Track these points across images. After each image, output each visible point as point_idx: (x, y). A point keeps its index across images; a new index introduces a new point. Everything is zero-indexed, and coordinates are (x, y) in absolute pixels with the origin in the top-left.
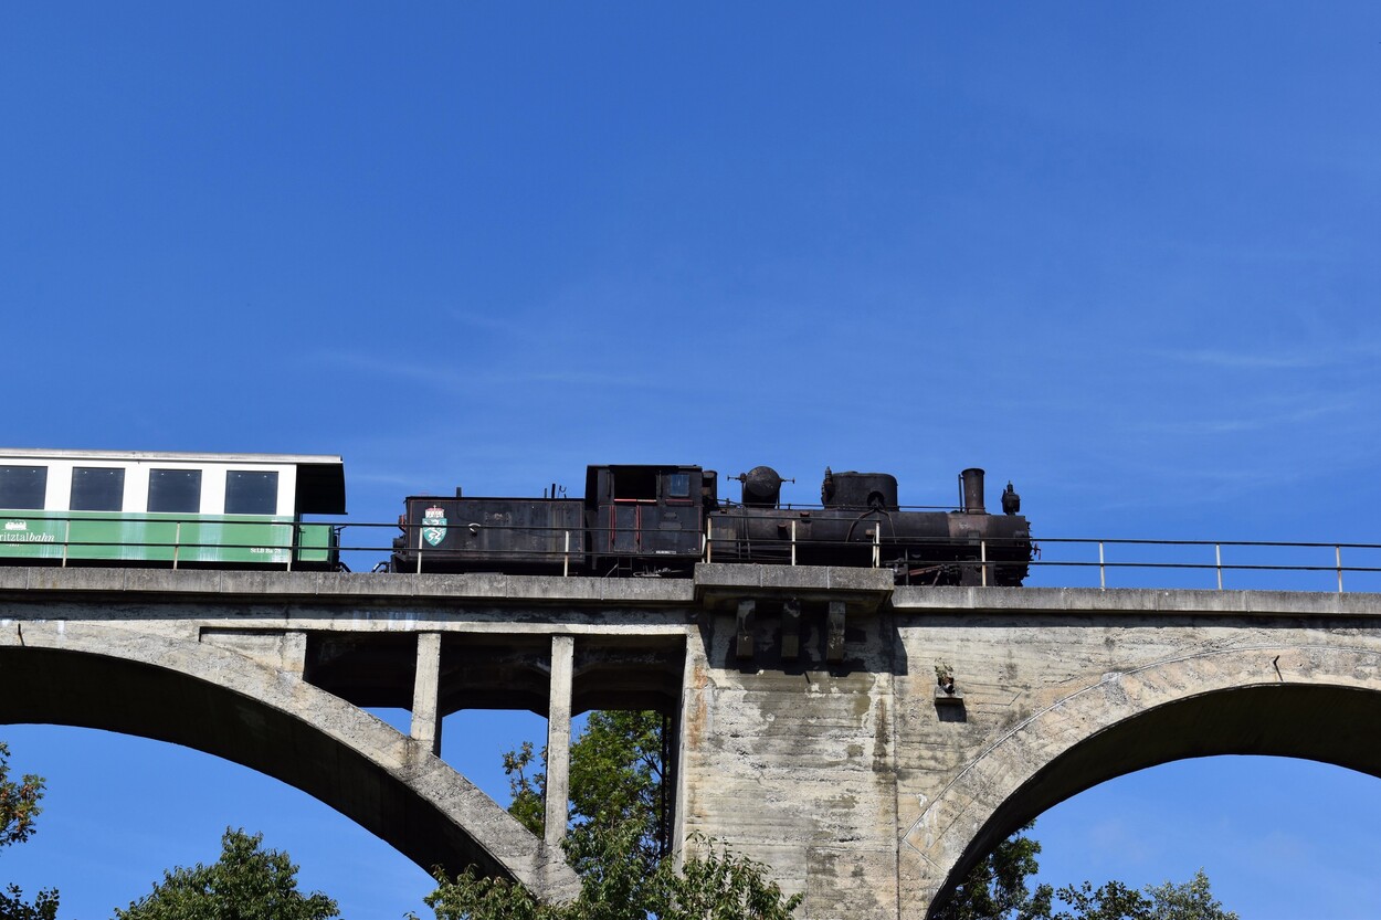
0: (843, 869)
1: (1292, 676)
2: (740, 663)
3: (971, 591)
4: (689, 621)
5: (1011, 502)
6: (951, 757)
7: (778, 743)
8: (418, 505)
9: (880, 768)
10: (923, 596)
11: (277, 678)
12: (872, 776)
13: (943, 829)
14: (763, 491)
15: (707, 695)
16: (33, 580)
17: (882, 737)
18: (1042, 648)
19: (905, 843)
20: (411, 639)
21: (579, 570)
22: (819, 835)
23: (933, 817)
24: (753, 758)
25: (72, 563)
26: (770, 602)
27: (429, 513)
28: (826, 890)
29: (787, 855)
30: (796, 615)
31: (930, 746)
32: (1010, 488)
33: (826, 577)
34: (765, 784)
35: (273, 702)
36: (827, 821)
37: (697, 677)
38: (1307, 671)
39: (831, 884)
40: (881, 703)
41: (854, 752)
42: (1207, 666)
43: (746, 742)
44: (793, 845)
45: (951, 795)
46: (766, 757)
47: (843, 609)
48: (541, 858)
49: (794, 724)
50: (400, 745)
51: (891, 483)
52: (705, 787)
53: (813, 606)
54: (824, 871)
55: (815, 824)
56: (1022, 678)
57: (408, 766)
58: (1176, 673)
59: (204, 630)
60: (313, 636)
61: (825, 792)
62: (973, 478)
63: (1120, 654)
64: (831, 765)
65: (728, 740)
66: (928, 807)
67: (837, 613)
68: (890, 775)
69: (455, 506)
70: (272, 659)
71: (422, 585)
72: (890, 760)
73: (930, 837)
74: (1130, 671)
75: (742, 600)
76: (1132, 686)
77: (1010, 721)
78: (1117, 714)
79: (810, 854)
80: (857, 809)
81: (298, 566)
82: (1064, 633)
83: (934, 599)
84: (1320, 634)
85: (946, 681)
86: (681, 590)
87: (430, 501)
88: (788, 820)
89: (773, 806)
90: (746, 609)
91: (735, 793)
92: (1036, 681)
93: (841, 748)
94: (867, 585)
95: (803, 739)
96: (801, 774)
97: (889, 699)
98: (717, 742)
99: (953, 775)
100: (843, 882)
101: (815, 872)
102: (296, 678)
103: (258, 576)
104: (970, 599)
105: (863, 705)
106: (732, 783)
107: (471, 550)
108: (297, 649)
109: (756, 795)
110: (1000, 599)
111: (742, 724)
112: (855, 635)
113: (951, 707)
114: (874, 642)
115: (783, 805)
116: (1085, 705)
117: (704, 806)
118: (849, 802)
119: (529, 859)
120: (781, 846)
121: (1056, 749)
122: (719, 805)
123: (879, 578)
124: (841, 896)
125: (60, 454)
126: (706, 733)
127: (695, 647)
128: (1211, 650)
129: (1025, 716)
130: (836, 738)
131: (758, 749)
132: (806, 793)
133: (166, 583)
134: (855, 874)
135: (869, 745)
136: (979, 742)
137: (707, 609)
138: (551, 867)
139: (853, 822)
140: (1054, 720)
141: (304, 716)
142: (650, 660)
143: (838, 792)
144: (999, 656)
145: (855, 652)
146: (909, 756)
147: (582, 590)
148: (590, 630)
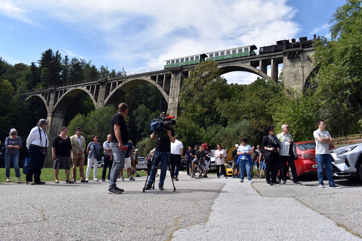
2: (288, 59)
3: (311, 48)
4: (283, 55)
6: (309, 65)
7: (292, 66)
8: (261, 48)
9: (301, 67)
11: (248, 66)
12: (301, 68)
13: (308, 72)
14: (294, 40)
15: (285, 62)
16: (229, 60)
17: (302, 64)
19: (304, 74)
20: (259, 61)
21: (273, 52)
23: (307, 71)
24: (290, 67)
25: (231, 58)
26: (290, 53)
29: (292, 76)
30: (292, 53)
31: (307, 64)
32: (319, 36)
33: (295, 49)
34: (291, 70)
35: (248, 68)
37: (284, 60)
41: (299, 65)
43: (289, 66)
44: (293, 75)
45: (309, 68)
48: (270, 79)
49: (293, 63)
50: (258, 70)
51: (306, 38)
53: (294, 52)
54: (296, 77)
55: (295, 73)
57: (259, 72)
59: (242, 63)
60: (251, 62)
61: (296, 70)
62: (315, 36)
64: (297, 67)
65: (287, 66)
66: (306, 70)
67: (297, 52)
68: (303, 67)
69: (264, 48)
72: (303, 66)
73: (306, 73)
79: (294, 76)
81: (251, 55)
83: (307, 49)
85: (308, 57)
86: (282, 52)
88: (292, 73)
90: (288, 53)
91: (288, 71)
93: (298, 65)
94: (299, 49)
95: (294, 65)
96: (294, 68)
97: (303, 60)
98: (286, 66)
99: (309, 66)
100: (298, 78)
102: (249, 66)
103: (246, 57)
105: (300, 61)
106: (287, 70)
107: (265, 52)
108: (249, 63)
109: (290, 71)
111: (288, 64)
112: (299, 54)
113: (309, 60)
114: (301, 54)
117: (285, 72)
118: (298, 70)
120: (292, 75)
122: (286, 72)
124: (297, 79)
126: (285, 65)
127: (284, 58)
130: (297, 64)
131: (290, 66)
132: (294, 70)
133: (238, 59)
135: (300, 64)
136: (311, 63)
137: (285, 54)
139: (299, 72)
141: (250, 69)
142: (280, 59)
143: (297, 69)
145: (299, 56)
146: (305, 65)
147: (273, 54)
148: (275, 57)
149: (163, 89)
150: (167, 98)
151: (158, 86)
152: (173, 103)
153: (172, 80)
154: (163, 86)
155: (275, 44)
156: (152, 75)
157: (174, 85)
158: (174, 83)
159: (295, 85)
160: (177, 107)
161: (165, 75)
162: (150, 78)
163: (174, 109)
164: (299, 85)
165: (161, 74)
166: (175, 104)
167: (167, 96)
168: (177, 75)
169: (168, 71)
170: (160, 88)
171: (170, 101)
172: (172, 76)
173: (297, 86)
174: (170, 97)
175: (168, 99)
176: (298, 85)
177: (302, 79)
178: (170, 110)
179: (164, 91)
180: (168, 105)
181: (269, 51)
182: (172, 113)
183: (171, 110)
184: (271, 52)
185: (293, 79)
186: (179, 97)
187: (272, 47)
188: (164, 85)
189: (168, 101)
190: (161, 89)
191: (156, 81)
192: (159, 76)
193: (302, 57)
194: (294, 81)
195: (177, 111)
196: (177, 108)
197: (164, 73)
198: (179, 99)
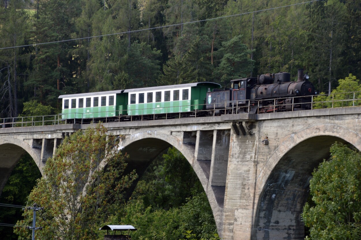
0: (247, 187)
3: (270, 114)
6: (265, 158)
7: (241, 156)
9: (254, 162)
11: (179, 143)
12: (253, 164)
13: (263, 177)
15: (232, 144)
17: (256, 154)
18: (282, 128)
19: (257, 180)
22: (244, 179)
23: (261, 174)
24: (237, 160)
27: (209, 97)
29: (239, 184)
30: (238, 125)
31: (263, 156)
34: (238, 167)
35: (178, 149)
36: (246, 176)
37: (231, 139)
38: (324, 131)
39: (244, 192)
40: (256, 145)
41: (251, 157)
42: (308, 131)
43: (237, 155)
45: (265, 169)
46: (239, 160)
48: (208, 185)
49: (244, 151)
50: (193, 158)
52: (230, 167)
55: (244, 176)
56: (278, 136)
57: (193, 163)
58: (303, 133)
59: (172, 132)
60: (184, 132)
61: (246, 168)
63: (294, 128)
64: (248, 161)
66: (261, 171)
67: (244, 124)
68: (256, 164)
69: (212, 94)
70: (179, 138)
72: (256, 160)
73: (261, 179)
74: (295, 133)
76: (296, 137)
77: (275, 148)
78: (292, 145)
79: (242, 184)
82: (286, 123)
87: (209, 93)
88: (240, 176)
91: (234, 169)
92: (280, 137)
93: (249, 157)
96: (243, 164)
97: (258, 144)
99: (265, 163)
100: (246, 191)
101: (243, 189)
102: (182, 143)
104: (269, 116)
105: (254, 145)
106: (234, 167)
108: (182, 136)
109: (237, 169)
111: (236, 151)
114: (257, 128)
115: (240, 171)
116: (287, 143)
118: (249, 171)
119: (206, 185)
120: (239, 182)
122: (232, 172)
124: (246, 194)
126: (232, 154)
127: (232, 132)
129: (278, 146)
130: (250, 154)
131: (238, 158)
132: (243, 169)
134: (248, 189)
135: (254, 156)
136: (270, 154)
138: (209, 187)
139: (249, 176)
140: (282, 148)
141: (182, 152)
143: (248, 168)
144: (276, 130)
145: (253, 131)
146: (259, 158)
147: (218, 119)
156: (35, 137)
159: (241, 210)
161: (55, 143)
164: (247, 211)
165: (50, 137)
176: (245, 210)
177: (252, 195)
185: (239, 192)
193: (257, 135)
194: (241, 198)
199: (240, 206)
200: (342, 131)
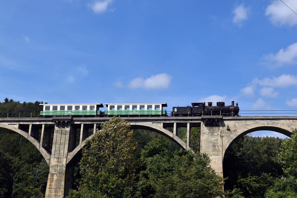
0: (217, 147)
1: (266, 125)
2: (206, 125)
3: (231, 117)
4: (201, 121)
5: (237, 105)
6: (228, 135)
7: (210, 134)
9: (221, 136)
10: (226, 118)
11: (160, 128)
12: (220, 137)
13: (227, 142)
14: (210, 104)
15: (203, 129)
16: (136, 118)
17: (221, 133)
18: (238, 123)
19: (223, 144)
20: (173, 123)
21: (190, 115)
22: (214, 143)
23: (226, 141)
24: (208, 135)
25: (140, 116)
26: (209, 119)
27: (175, 109)
28: (215, 149)
29: (211, 145)
30: (212, 120)
31: (226, 134)
32: (237, 103)
33: (215, 117)
34: (209, 138)
35: (160, 130)
36: (215, 142)
37: (202, 127)
38: (267, 125)
39: (215, 148)
40: (221, 129)
41: (218, 134)
42: (256, 124)
43: (207, 133)
44: (212, 144)
45: (228, 139)
46: (209, 135)
47: (217, 120)
48: (186, 146)
49: (212, 131)
50: (172, 134)
51: (224, 103)
52: (203, 138)
53: (214, 120)
54: (215, 147)
55: (214, 142)
56: (236, 126)
57: (173, 137)
58: (253, 125)
59: (153, 123)
60: (163, 123)
61: (215, 139)
62: (233, 102)
63: (247, 123)
64: (216, 136)
66: (226, 140)
67: (216, 120)
68: (222, 137)
69: (178, 108)
70: (160, 126)
71: (174, 118)
72: (222, 135)
73: (226, 143)
74: (248, 125)
75: (206, 119)
76: (248, 127)
77: (235, 131)
78: (246, 130)
79: (213, 145)
80: (218, 140)
81: (162, 116)
82: (241, 121)
83: (227, 118)
84: (269, 121)
85: (228, 127)
86: (200, 118)
87: (175, 107)
88: (211, 142)
89: (210, 140)
90: (207, 120)
91: (206, 139)
92: (237, 126)
93: (217, 134)
95: (213, 133)
96: (213, 137)
97: (222, 129)
98: (204, 133)
99: (228, 137)
100: (217, 148)
101: (214, 147)
102: (162, 128)
103: (158, 117)
104: (231, 118)
105: (219, 129)
106: (205, 138)
107: (179, 113)
108: (162, 125)
109: (208, 139)
110: (234, 118)
111: (206, 132)
112: (218, 122)
113: (229, 130)
114: (220, 123)
115: (211, 140)
116: (243, 129)
117: (203, 140)
118: (217, 140)
119: (185, 146)
120: (210, 144)
121: (239, 134)
122: (204, 140)
123: (220, 117)
124: (216, 149)
125: (138, 104)
126: (203, 133)
127: (202, 123)
128: (257, 123)
129: (236, 130)
130: (216, 133)
131: (208, 134)
132: (213, 139)
133: (149, 118)
134: (218, 147)
135: (220, 134)
136: (231, 133)
137: (203, 120)
138: (187, 147)
139: (218, 142)
140: (239, 131)
141: (163, 132)
142: (198, 124)
143: (216, 139)
144: (234, 124)
145: (218, 124)
146: (224, 135)
147: (190, 118)
148: (191, 122)
149: (41, 145)
150: (48, 157)
151: (32, 140)
152: (57, 166)
153: (55, 134)
154: (41, 141)
155: (191, 105)
156: (22, 123)
157: (58, 142)
158: (60, 138)
159: (214, 156)
160: (64, 171)
161: (43, 126)
162: (17, 126)
163: (60, 173)
164: (219, 157)
165: (38, 123)
166: (60, 166)
167: (48, 155)
168: (64, 127)
169: (49, 121)
170: (35, 143)
171: (53, 162)
172: (56, 128)
173: (215, 157)
174: (52, 156)
175: (50, 160)
176: (217, 156)
177: (221, 150)
178: (53, 175)
179: (43, 149)
180: (51, 168)
181: (184, 113)
182: (57, 179)
183: (55, 175)
184: (186, 115)
185: (212, 149)
186: (67, 158)
187: (188, 109)
188: (42, 138)
189: (50, 163)
190: (39, 146)
191: (28, 132)
192: (33, 125)
193: (220, 125)
194: (213, 151)
195: (64, 177)
196: (64, 173)
197: (43, 123)
198: (67, 160)
199: (213, 154)
200: (279, 125)
